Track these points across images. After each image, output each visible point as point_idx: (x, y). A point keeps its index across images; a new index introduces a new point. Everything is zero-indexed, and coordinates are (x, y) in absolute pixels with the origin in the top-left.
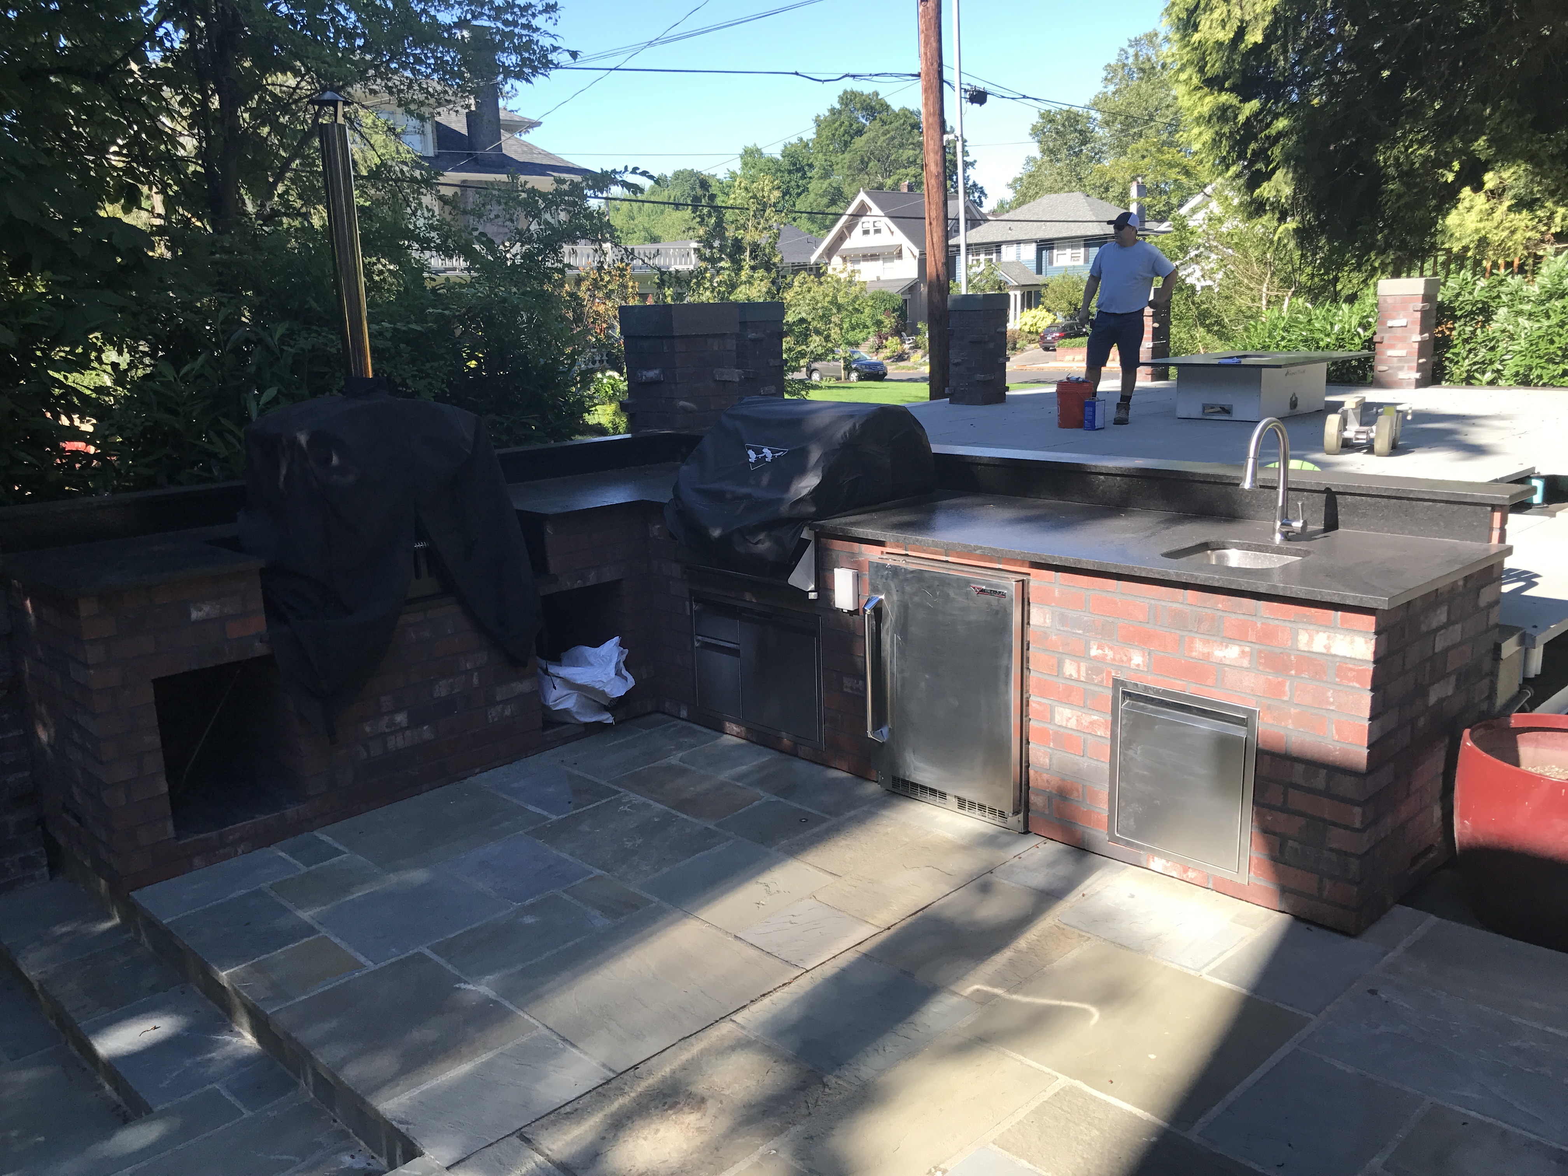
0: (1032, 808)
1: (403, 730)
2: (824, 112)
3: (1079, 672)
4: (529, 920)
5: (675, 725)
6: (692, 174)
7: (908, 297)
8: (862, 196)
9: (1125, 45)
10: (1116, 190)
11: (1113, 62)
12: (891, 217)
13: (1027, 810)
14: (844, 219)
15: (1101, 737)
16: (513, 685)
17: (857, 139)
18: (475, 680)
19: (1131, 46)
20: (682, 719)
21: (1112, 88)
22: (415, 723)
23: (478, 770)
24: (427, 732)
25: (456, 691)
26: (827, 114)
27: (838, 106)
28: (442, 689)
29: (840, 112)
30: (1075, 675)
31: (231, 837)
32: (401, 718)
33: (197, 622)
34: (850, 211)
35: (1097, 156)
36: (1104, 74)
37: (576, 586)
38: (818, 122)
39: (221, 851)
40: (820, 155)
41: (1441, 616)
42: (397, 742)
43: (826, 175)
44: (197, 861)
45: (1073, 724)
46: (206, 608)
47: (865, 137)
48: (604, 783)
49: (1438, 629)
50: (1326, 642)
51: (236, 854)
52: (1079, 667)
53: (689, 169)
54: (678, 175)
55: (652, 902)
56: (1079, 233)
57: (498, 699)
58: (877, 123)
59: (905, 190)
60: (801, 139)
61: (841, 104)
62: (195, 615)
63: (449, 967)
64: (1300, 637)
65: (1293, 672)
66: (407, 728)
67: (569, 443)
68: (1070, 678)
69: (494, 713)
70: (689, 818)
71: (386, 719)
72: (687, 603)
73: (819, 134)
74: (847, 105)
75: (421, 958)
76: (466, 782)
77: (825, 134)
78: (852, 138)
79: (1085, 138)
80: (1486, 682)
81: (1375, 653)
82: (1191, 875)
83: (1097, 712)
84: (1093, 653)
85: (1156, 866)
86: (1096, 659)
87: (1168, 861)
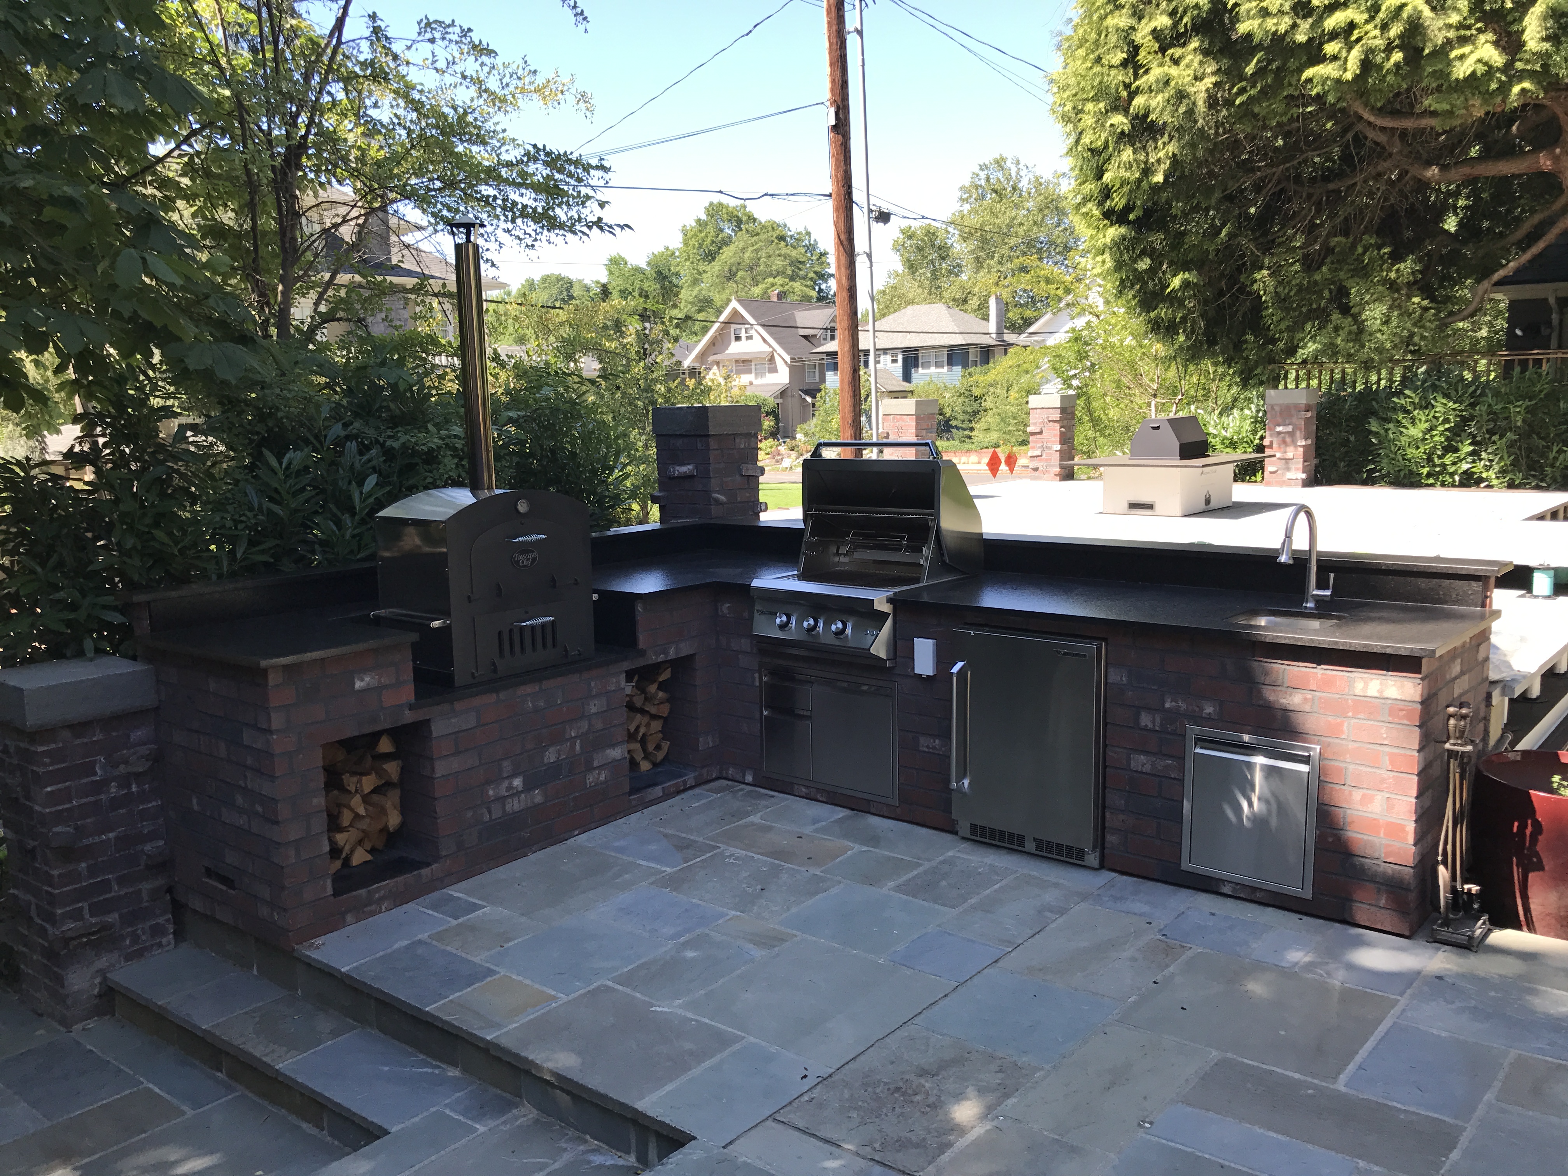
0: (1107, 845)
1: (519, 793)
2: (691, 223)
3: (1154, 722)
4: (690, 954)
5: (741, 790)
6: (559, 279)
7: (780, 401)
8: (734, 304)
9: (976, 170)
10: (974, 302)
11: (967, 184)
12: (763, 326)
13: (1103, 848)
14: (716, 326)
15: (1174, 779)
16: (608, 751)
17: (725, 249)
18: (578, 747)
19: (981, 169)
20: (747, 784)
21: (967, 207)
22: (528, 787)
23: (576, 832)
24: (538, 796)
25: (563, 757)
26: (694, 224)
27: (704, 217)
28: (551, 756)
29: (706, 224)
30: (1150, 725)
31: (377, 896)
32: (517, 782)
33: (362, 691)
34: (722, 318)
35: (956, 270)
36: (959, 194)
37: (659, 660)
38: (685, 232)
39: (369, 908)
40: (688, 263)
41: (1456, 668)
42: (514, 805)
43: (695, 282)
44: (349, 918)
45: (1147, 768)
46: (367, 679)
47: (732, 247)
48: (701, 839)
49: (1456, 678)
50: (1378, 687)
51: (380, 912)
52: (1154, 719)
53: (557, 273)
54: (545, 279)
55: (796, 936)
56: (942, 343)
57: (596, 764)
58: (743, 234)
59: (775, 299)
60: (667, 248)
61: (708, 215)
62: (358, 685)
63: (638, 995)
64: (1356, 684)
65: (1350, 714)
66: (522, 792)
67: (609, 533)
68: (1145, 729)
69: (591, 779)
70: (796, 868)
71: (506, 784)
72: (757, 675)
73: (686, 243)
74: (712, 217)
75: (608, 989)
76: (568, 842)
77: (693, 242)
78: (720, 248)
79: (943, 252)
80: (1481, 725)
81: (1422, 695)
82: (1259, 895)
83: (1171, 757)
84: (1167, 705)
85: (1227, 889)
86: (1169, 710)
87: (1237, 884)
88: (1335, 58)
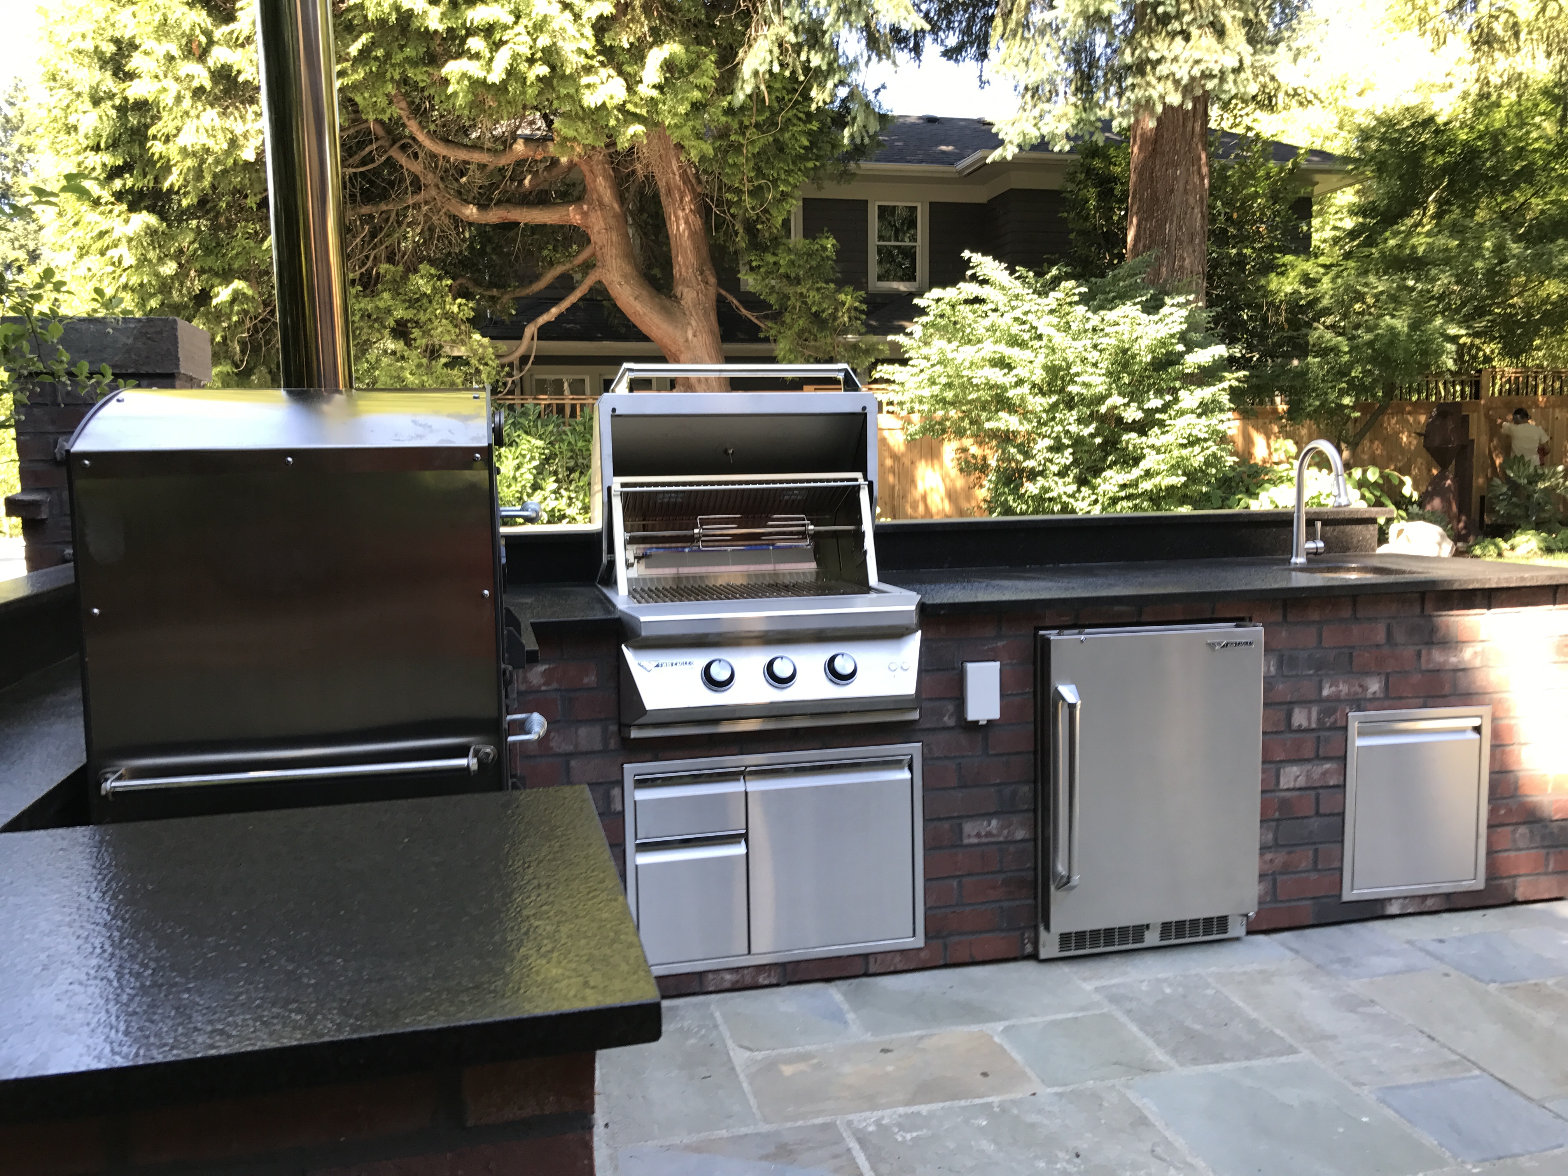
3: (1309, 719)
15: (1334, 786)
30: (1305, 724)
45: (1301, 782)
52: (1310, 714)
68: (1300, 730)
82: (1430, 904)
83: (1328, 759)
84: (1325, 693)
85: (1393, 909)
86: (1328, 699)
87: (1405, 898)
88: (477, 56)
